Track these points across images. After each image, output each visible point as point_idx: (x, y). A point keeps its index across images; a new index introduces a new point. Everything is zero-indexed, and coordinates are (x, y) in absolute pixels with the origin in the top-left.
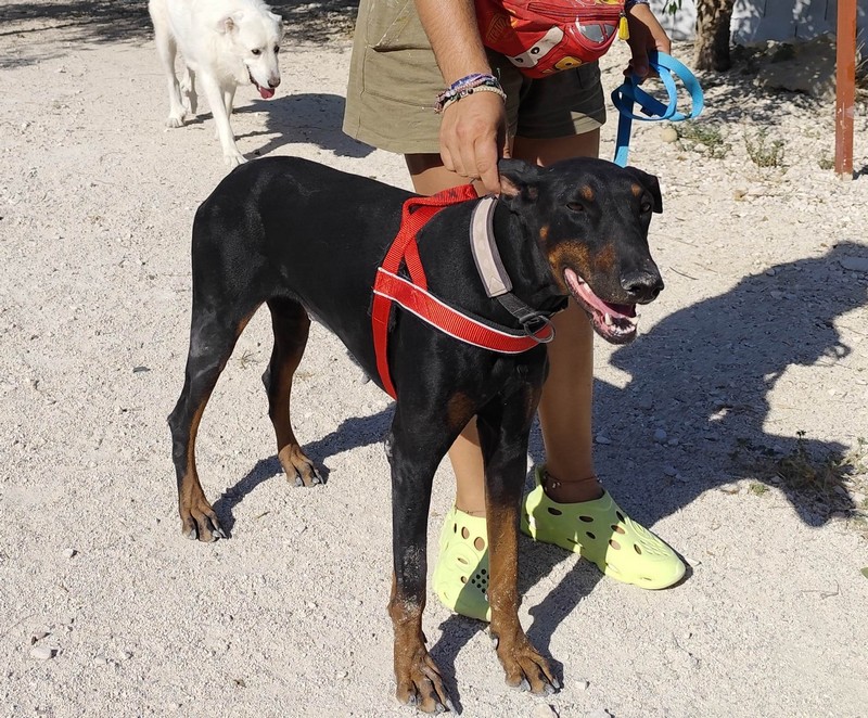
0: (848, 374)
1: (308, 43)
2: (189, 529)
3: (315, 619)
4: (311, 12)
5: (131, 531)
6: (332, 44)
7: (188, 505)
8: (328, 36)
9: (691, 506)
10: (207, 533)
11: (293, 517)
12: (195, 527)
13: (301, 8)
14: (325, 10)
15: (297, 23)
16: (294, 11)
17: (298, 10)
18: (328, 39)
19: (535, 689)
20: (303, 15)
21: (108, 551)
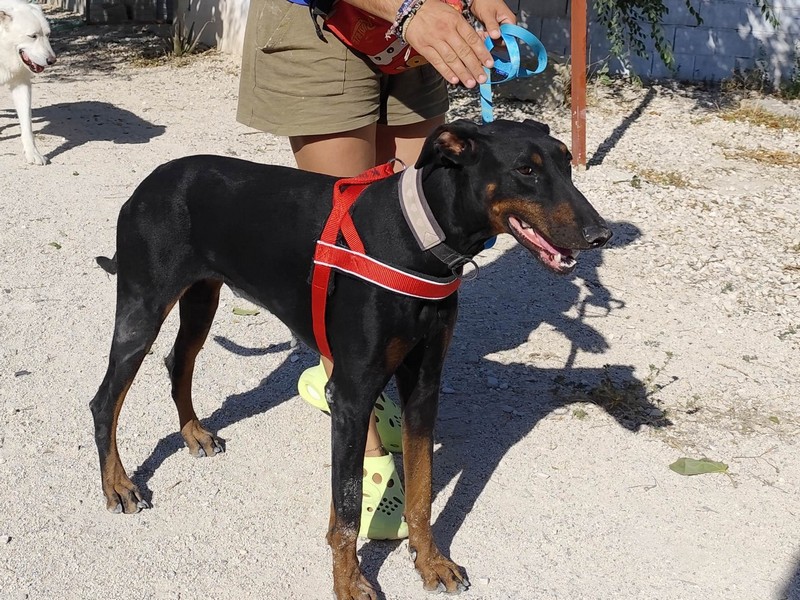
0: (620, 322)
1: (95, 72)
2: (114, 504)
3: (249, 564)
4: (90, 43)
5: (58, 513)
6: (119, 72)
7: (112, 482)
8: (114, 65)
9: (531, 434)
10: (132, 505)
11: (205, 483)
12: (119, 502)
13: (80, 40)
14: (104, 41)
15: (79, 54)
16: (73, 43)
17: (76, 42)
18: (114, 68)
19: (450, 589)
20: (83, 46)
21: (41, 533)
